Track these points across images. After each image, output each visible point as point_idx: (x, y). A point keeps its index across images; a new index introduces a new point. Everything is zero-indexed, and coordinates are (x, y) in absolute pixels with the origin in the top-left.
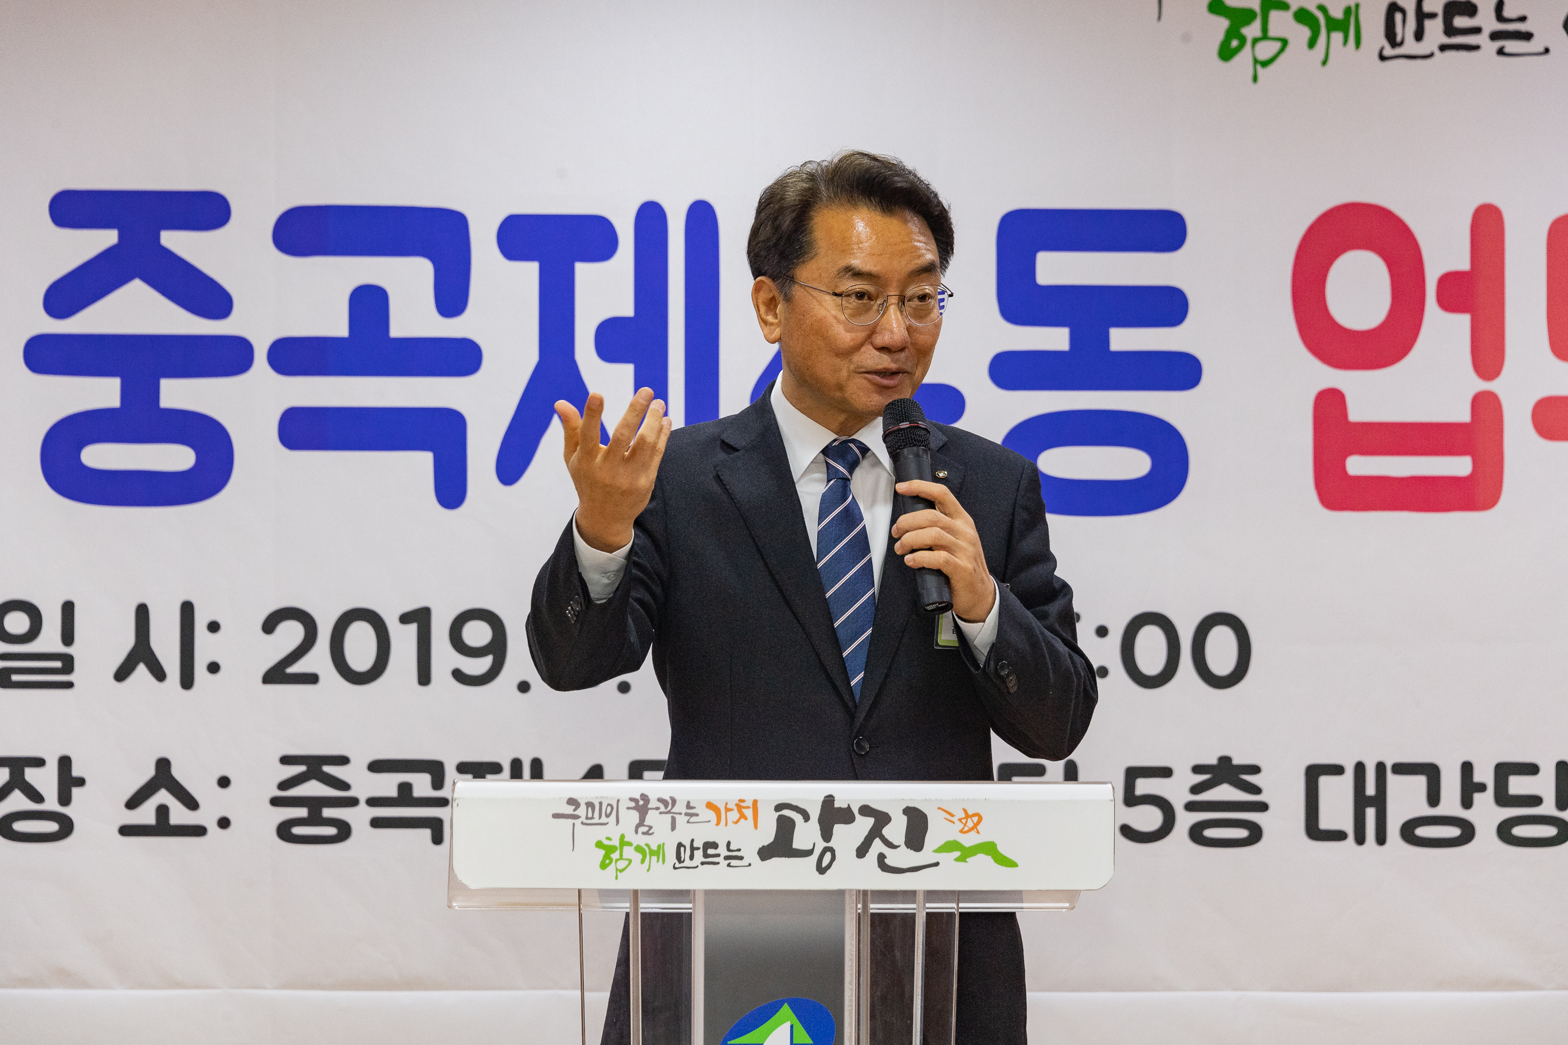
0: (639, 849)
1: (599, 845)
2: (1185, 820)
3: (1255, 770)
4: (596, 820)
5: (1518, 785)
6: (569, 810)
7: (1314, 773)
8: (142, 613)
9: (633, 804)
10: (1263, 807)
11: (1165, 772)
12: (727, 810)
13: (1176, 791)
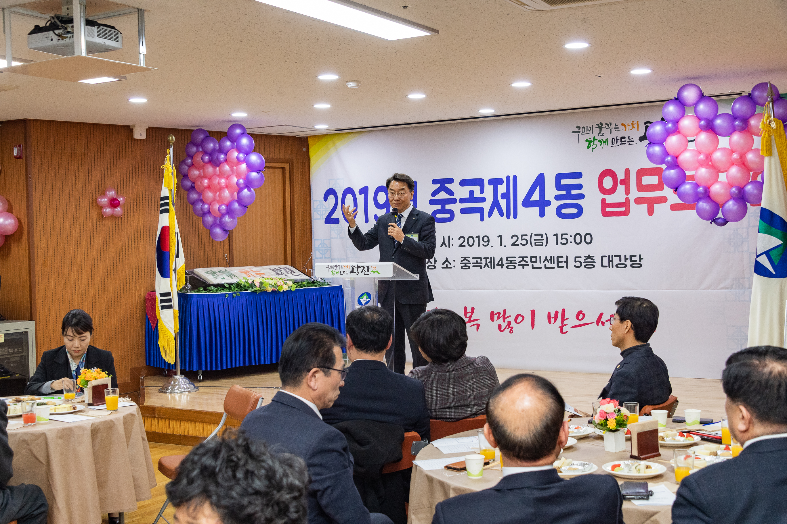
0: (336, 272)
2: (583, 264)
3: (593, 257)
5: (633, 258)
6: (328, 267)
7: (602, 257)
8: (444, 237)
9: (335, 266)
10: (595, 262)
11: (580, 257)
12: (346, 267)
13: (582, 260)
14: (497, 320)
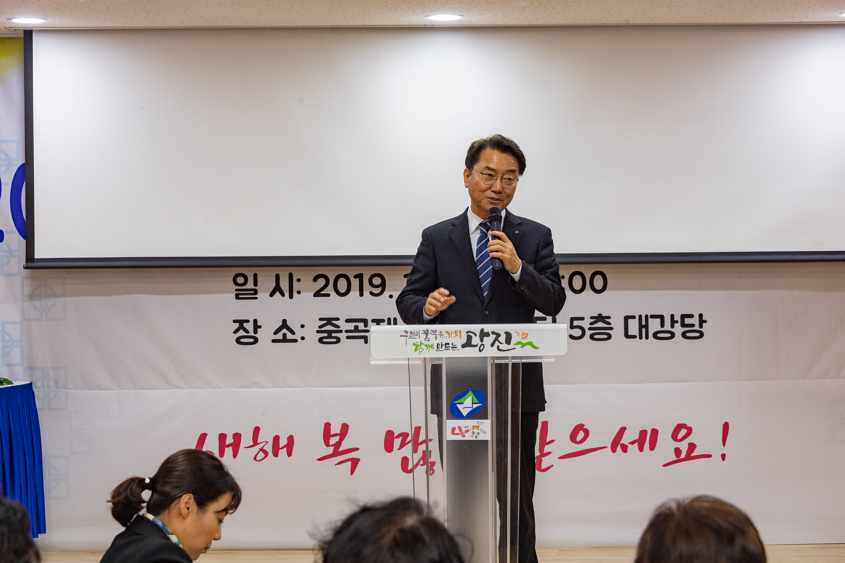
0: (426, 345)
1: (414, 344)
2: (588, 333)
3: (609, 318)
4: (413, 337)
5: (688, 321)
6: (405, 334)
7: (627, 318)
8: (277, 277)
9: (424, 332)
10: (611, 329)
11: (582, 319)
12: (452, 333)
13: (586, 324)
14: (399, 449)
